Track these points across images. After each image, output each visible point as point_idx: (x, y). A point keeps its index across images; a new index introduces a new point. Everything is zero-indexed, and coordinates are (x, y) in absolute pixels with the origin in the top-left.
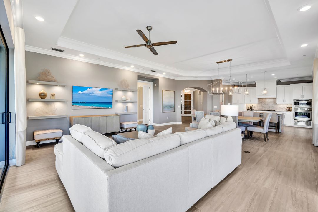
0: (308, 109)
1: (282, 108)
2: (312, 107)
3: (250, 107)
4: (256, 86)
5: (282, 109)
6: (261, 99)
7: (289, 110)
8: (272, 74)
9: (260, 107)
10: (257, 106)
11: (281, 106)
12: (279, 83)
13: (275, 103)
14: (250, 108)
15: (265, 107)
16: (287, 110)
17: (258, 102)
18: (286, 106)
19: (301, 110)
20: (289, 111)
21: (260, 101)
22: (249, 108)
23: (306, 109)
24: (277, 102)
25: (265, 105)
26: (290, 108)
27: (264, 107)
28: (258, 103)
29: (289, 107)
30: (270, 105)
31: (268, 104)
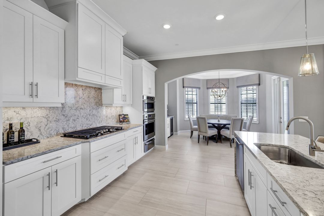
7: (124, 120)
16: (121, 122)
29: (123, 113)
30: (88, 110)
31: (83, 107)
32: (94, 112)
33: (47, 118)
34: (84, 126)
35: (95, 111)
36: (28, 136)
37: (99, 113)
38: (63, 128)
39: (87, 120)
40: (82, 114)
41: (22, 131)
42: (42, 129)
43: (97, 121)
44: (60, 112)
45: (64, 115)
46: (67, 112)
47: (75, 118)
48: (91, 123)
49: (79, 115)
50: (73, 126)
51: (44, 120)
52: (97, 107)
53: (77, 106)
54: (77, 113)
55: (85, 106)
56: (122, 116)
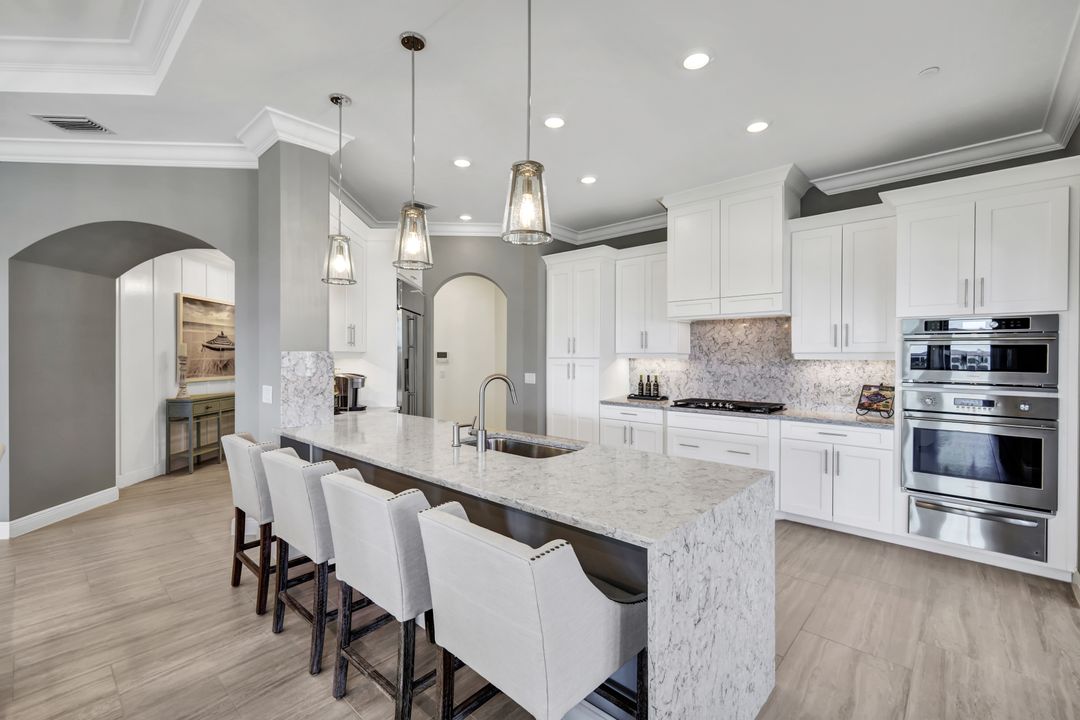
2: (1054, 388)
3: (645, 381)
4: (666, 240)
5: (828, 398)
6: (709, 327)
7: (875, 402)
8: (752, 120)
9: (700, 380)
11: (824, 375)
12: (809, 201)
13: (785, 354)
14: (649, 385)
15: (727, 383)
16: (861, 406)
17: (693, 347)
18: (853, 377)
19: (966, 409)
21: (700, 338)
22: (641, 384)
24: (799, 349)
25: (732, 364)
26: (881, 387)
27: (722, 379)
28: (693, 357)
29: (876, 381)
30: (759, 367)
31: (745, 359)
32: (775, 371)
33: (687, 373)
34: (748, 396)
35: (777, 369)
36: (662, 393)
37: (789, 374)
38: (708, 392)
39: (755, 385)
40: (744, 374)
41: (657, 385)
42: (682, 387)
43: (784, 391)
44: (704, 367)
45: (709, 372)
46: (714, 367)
47: (729, 379)
48: (765, 394)
49: (738, 375)
50: (724, 392)
51: (684, 377)
52: (783, 362)
53: (733, 358)
54: (734, 370)
55: (751, 358)
56: (873, 390)
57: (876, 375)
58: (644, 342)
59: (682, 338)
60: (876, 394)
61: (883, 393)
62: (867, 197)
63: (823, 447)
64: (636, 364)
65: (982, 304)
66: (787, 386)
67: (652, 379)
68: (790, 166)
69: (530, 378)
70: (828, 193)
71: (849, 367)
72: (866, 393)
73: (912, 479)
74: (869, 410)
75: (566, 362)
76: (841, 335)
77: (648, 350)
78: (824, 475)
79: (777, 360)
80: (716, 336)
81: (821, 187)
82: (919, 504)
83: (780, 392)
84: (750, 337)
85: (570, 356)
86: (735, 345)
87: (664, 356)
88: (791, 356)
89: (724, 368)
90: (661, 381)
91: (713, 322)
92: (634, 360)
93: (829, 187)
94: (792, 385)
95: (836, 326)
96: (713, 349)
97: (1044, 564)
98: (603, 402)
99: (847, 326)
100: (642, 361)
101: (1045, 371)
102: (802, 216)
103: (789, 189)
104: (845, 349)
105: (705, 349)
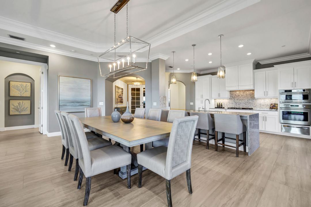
0: (305, 105)
1: (263, 105)
2: (310, 103)
3: (219, 104)
5: (263, 107)
6: (234, 92)
7: (274, 107)
10: (229, 102)
11: (262, 102)
12: (258, 66)
13: (253, 97)
14: (220, 105)
16: (270, 108)
17: (230, 96)
18: (268, 102)
19: (293, 107)
20: (274, 110)
21: (232, 94)
22: (218, 105)
23: (301, 106)
24: (256, 96)
25: (240, 100)
26: (275, 104)
27: (238, 104)
28: (230, 98)
30: (246, 101)
31: (243, 99)
35: (251, 101)
36: (223, 107)
39: (246, 104)
40: (243, 102)
41: (222, 105)
42: (228, 105)
44: (233, 101)
45: (235, 102)
49: (241, 102)
55: (245, 99)
56: (273, 105)
57: (274, 101)
58: (219, 95)
59: (228, 95)
60: (274, 105)
61: (275, 105)
62: (271, 65)
63: (263, 116)
64: (216, 100)
65: (296, 87)
66: (253, 104)
67: (221, 104)
68: (254, 59)
69: (192, 104)
70: (262, 64)
71: (268, 100)
72: (271, 105)
73: (282, 121)
74: (272, 109)
75: (201, 100)
76: (266, 93)
77: (220, 97)
78: (263, 121)
79: (251, 99)
80: (236, 94)
81: (260, 63)
82: (284, 126)
83: (252, 106)
84: (244, 94)
85: (202, 98)
86: (241, 96)
87: (223, 98)
88: (255, 98)
89: (238, 101)
90: (223, 104)
91: (235, 91)
92: (216, 99)
93: (262, 63)
94: (254, 104)
95: (265, 92)
96: (235, 97)
97: (309, 136)
98: (210, 108)
99: (267, 92)
100: (218, 100)
101: (308, 99)
102: (256, 69)
103: (254, 64)
104: (267, 96)
105: (233, 97)
